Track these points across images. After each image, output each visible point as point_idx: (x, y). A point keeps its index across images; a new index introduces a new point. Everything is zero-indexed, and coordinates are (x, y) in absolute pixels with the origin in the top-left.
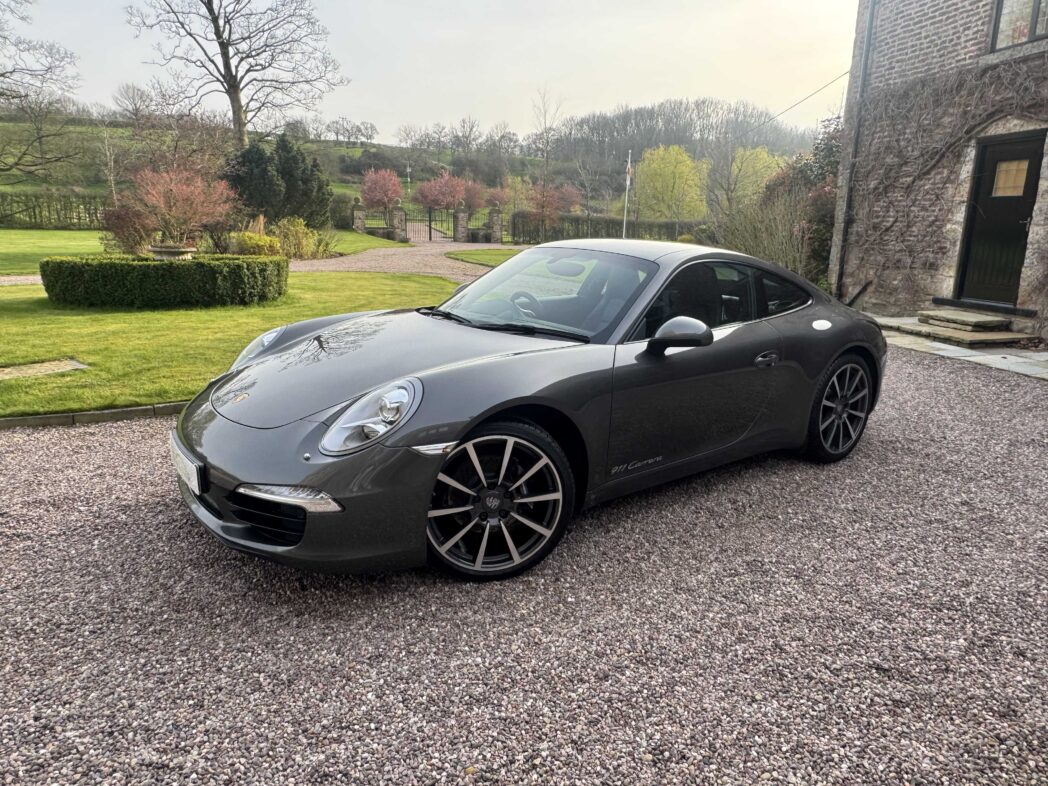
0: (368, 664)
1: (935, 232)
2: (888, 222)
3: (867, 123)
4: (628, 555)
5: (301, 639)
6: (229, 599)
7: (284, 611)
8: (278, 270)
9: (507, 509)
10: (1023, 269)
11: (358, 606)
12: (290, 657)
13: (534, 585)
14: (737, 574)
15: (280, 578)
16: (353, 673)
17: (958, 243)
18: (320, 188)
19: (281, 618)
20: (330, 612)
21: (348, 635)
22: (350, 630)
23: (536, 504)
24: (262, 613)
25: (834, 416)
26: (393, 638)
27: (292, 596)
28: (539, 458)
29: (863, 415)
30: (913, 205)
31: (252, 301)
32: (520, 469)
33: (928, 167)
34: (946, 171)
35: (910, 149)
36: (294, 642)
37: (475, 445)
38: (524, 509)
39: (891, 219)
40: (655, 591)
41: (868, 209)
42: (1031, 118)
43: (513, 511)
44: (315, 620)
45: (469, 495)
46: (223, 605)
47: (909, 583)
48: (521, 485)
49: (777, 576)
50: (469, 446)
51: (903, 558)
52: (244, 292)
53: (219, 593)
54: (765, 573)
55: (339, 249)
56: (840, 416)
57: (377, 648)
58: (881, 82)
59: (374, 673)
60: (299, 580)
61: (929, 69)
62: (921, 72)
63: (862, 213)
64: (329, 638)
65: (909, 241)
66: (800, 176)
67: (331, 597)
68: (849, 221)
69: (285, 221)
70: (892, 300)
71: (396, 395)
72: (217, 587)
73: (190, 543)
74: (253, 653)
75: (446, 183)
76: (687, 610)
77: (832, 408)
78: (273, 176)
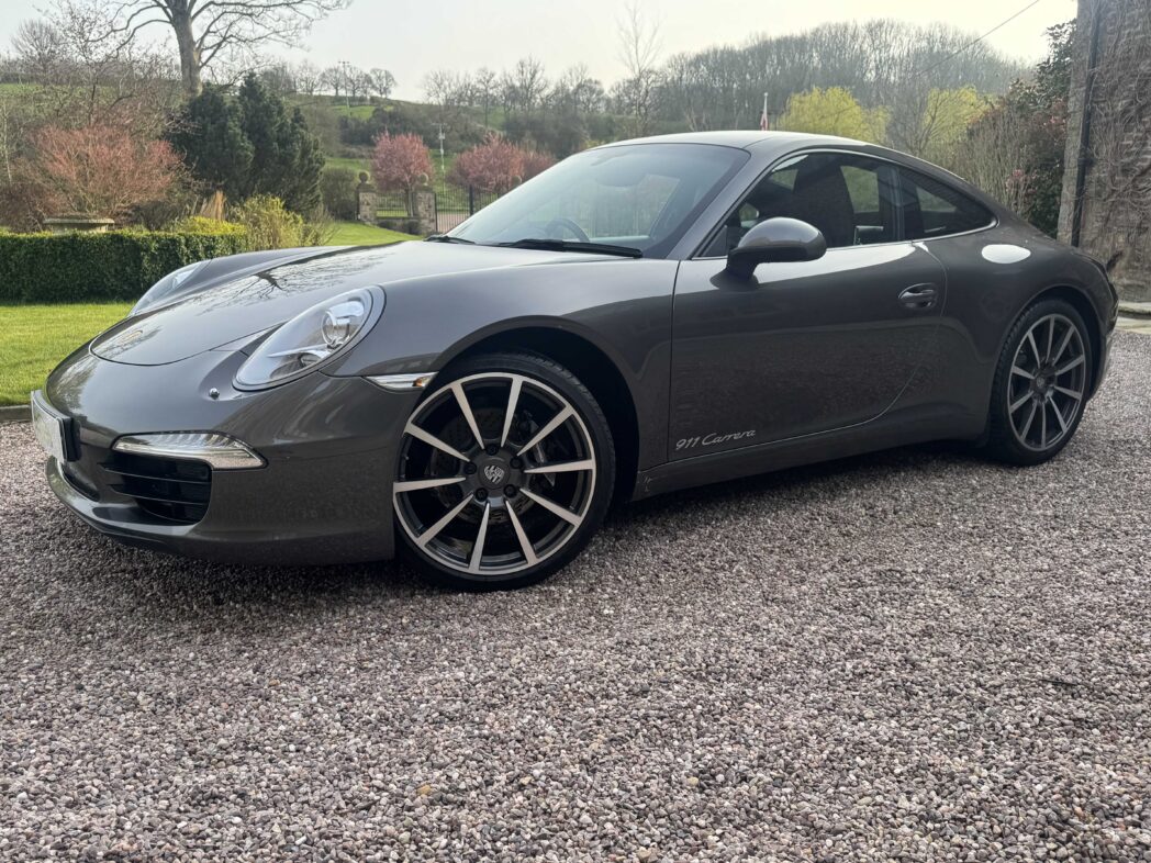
0: (297, 682)
2: (1145, 160)
4: (701, 564)
5: (205, 657)
6: (108, 614)
7: (186, 628)
8: (233, 250)
9: (515, 483)
11: (295, 621)
12: (185, 675)
13: (556, 596)
14: (862, 584)
15: (185, 592)
16: (273, 692)
19: (179, 635)
21: (275, 651)
22: (279, 647)
25: (1031, 393)
26: (339, 654)
27: (200, 612)
28: (560, 407)
29: (1078, 396)
32: (534, 426)
36: (195, 659)
37: (464, 386)
40: (734, 603)
41: (1114, 144)
43: (523, 487)
44: (229, 637)
45: (458, 460)
46: (100, 621)
47: (1124, 593)
48: (534, 448)
49: (922, 586)
50: (457, 388)
51: (1119, 566)
53: (94, 608)
54: (906, 583)
56: (1042, 394)
57: (315, 664)
59: (304, 691)
60: (214, 594)
63: (1104, 150)
64: (246, 655)
67: (258, 611)
68: (1086, 164)
69: (252, 202)
71: (346, 308)
73: (62, 555)
76: (778, 622)
77: (1028, 380)
78: (235, 135)
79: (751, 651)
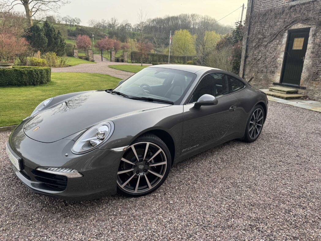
1: (274, 61)
2: (259, 57)
3: (252, 24)
4: (189, 182)
5: (67, 229)
6: (35, 212)
7: (59, 216)
8: (47, 72)
9: (146, 169)
10: (302, 74)
11: (89, 211)
12: (63, 237)
13: (157, 197)
14: (229, 188)
15: (56, 201)
17: (282, 65)
18: (61, 41)
19: (58, 219)
20: (78, 215)
21: (86, 225)
22: (87, 223)
23: (157, 166)
24: (49, 218)
25: (253, 127)
27: (61, 209)
28: (158, 149)
29: (261, 125)
30: (267, 52)
31: (37, 84)
32: (151, 154)
33: (272, 39)
34: (278, 41)
35: (266, 33)
36: (64, 230)
37: (134, 146)
38: (153, 169)
39: (260, 56)
40: (201, 197)
41: (252, 53)
42: (305, 24)
43: (149, 169)
44: (72, 219)
45: (132, 165)
46: (33, 215)
48: (152, 160)
49: (243, 188)
50: (132, 147)
52: (34, 81)
53: (30, 210)
55: (69, 63)
56: (255, 126)
57: (99, 230)
58: (257, 10)
61: (273, 6)
62: (270, 7)
63: (250, 54)
64: (79, 227)
65: (266, 64)
66: (228, 41)
67: (78, 208)
68: (246, 57)
69: (48, 53)
70: (260, 83)
71: (103, 128)
72: (29, 207)
73: (17, 187)
74: (47, 237)
75: (107, 41)
77: (252, 124)
78: (43, 36)
79: (211, 216)
